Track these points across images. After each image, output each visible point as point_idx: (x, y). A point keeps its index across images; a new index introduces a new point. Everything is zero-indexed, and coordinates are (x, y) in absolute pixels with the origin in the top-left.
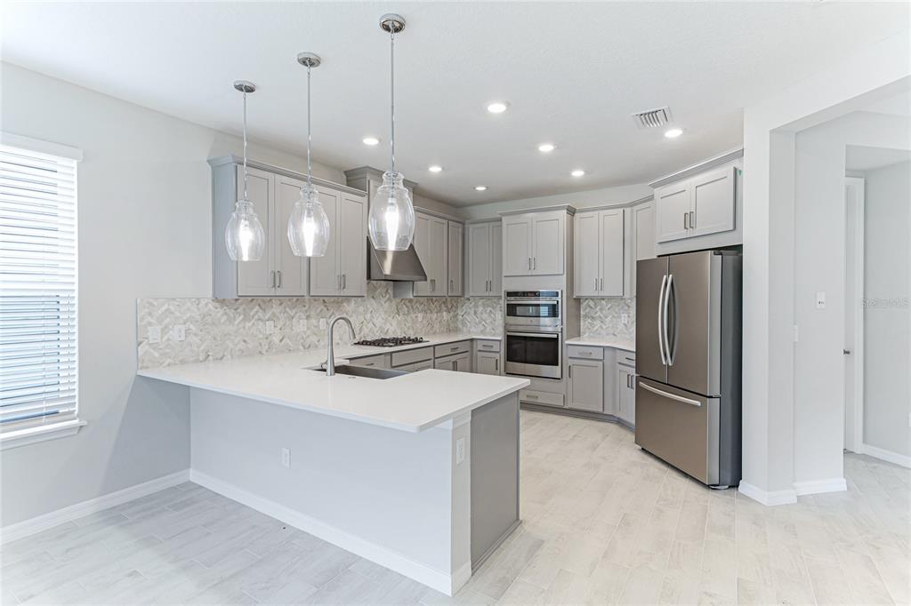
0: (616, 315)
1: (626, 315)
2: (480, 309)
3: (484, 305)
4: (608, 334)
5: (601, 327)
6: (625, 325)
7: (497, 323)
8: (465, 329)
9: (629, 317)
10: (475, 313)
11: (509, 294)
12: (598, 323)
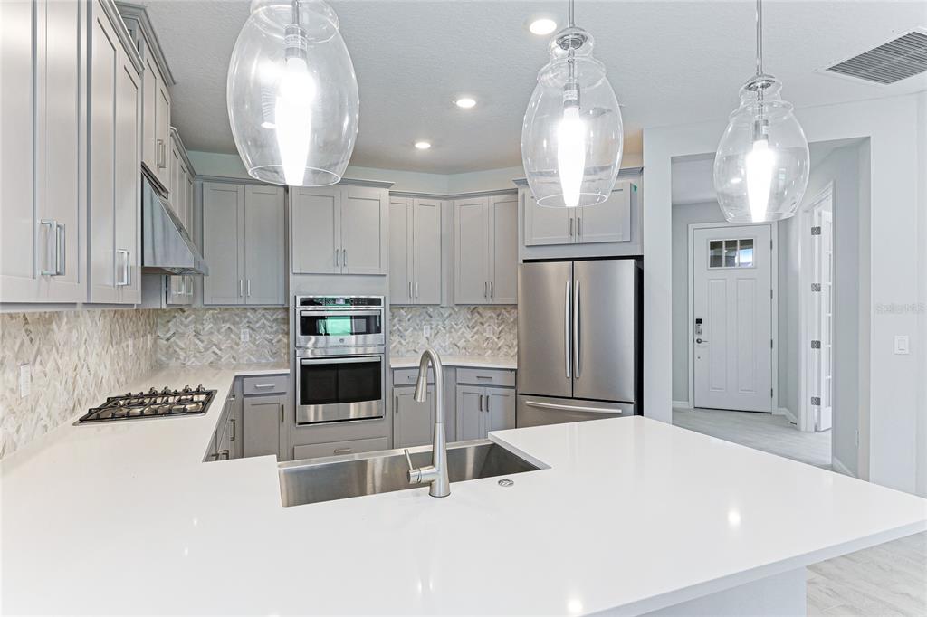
0: (417, 327)
1: (429, 327)
2: (208, 326)
3: (215, 320)
4: (408, 351)
5: (400, 343)
6: (427, 338)
7: (241, 348)
8: (173, 363)
9: (431, 329)
10: (197, 334)
11: (305, 302)
12: (396, 338)
